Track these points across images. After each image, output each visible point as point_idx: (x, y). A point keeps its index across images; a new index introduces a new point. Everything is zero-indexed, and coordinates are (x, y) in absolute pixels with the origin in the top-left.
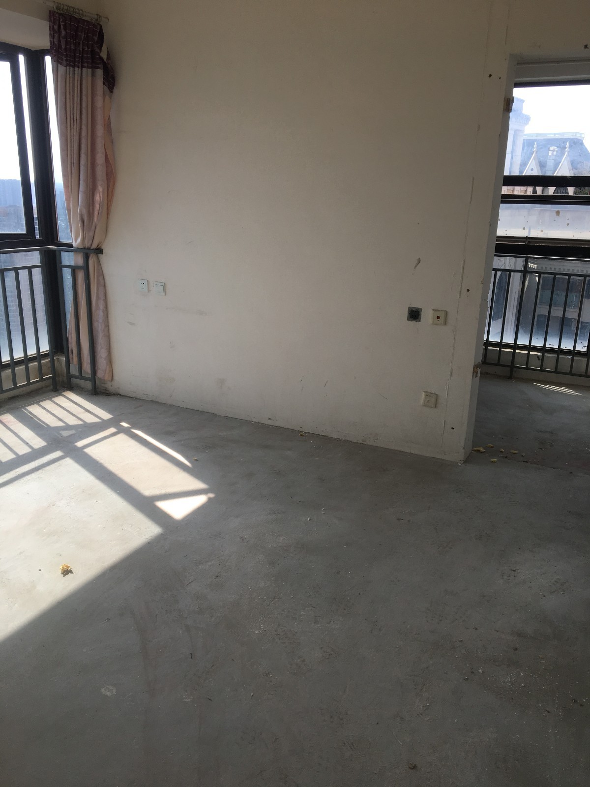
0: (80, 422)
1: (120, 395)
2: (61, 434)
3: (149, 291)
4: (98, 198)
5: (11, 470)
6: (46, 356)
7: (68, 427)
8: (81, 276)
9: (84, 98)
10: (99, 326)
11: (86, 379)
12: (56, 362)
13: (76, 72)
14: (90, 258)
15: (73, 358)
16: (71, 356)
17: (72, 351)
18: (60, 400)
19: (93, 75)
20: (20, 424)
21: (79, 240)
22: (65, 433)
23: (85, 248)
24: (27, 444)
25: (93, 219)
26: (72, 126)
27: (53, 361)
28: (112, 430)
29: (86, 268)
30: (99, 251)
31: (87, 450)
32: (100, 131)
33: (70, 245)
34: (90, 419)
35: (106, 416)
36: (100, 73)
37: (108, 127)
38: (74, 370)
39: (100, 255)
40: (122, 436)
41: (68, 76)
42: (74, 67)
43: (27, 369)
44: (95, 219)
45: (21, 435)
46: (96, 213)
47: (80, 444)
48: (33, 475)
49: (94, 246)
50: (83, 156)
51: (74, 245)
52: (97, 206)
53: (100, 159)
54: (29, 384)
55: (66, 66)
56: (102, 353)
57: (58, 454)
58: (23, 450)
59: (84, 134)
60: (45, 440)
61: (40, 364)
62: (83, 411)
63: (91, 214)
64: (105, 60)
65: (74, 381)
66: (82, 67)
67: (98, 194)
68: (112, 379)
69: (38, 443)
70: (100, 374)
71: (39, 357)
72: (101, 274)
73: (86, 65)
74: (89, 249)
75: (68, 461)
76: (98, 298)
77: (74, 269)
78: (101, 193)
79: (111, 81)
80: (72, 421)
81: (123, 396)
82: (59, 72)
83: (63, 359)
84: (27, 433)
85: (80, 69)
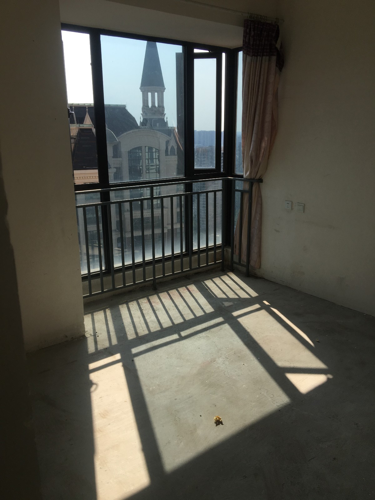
0: (237, 297)
1: (264, 279)
2: (223, 304)
3: (292, 209)
4: (263, 145)
5: (191, 327)
6: (219, 247)
7: (228, 299)
8: (246, 197)
9: (262, 77)
10: (254, 231)
11: (243, 265)
12: (225, 252)
13: (258, 60)
14: (254, 185)
15: (236, 251)
16: (235, 249)
17: (236, 246)
18: (225, 278)
19: (269, 60)
20: (200, 293)
21: (248, 173)
22: (227, 304)
23: (251, 179)
24: (202, 308)
25: (259, 159)
26: (252, 96)
27: (223, 251)
28: (257, 306)
29: (250, 192)
30: (260, 180)
31: (240, 320)
32: (270, 98)
33: (242, 176)
34: (243, 295)
35: (254, 294)
36: (274, 58)
37: (276, 96)
38: (236, 259)
39: (261, 184)
40: (263, 312)
41: (253, 63)
42: (257, 56)
43: (207, 255)
44: (260, 159)
45: (199, 301)
46: (261, 155)
47: (235, 314)
48: (203, 334)
49: (258, 177)
50: (257, 116)
51: (244, 176)
52: (263, 150)
53: (268, 118)
54: (208, 265)
55: (252, 56)
56: (254, 249)
57: (220, 319)
58: (199, 313)
59: (259, 101)
60: (213, 307)
61: (215, 252)
62: (239, 288)
63: (257, 156)
64: (279, 49)
65: (235, 265)
66: (263, 55)
67: (264, 142)
68: (260, 267)
69: (209, 309)
70: (252, 263)
71: (215, 247)
72: (260, 196)
73: (265, 54)
74: (254, 179)
75: (226, 326)
76: (256, 212)
77: (243, 192)
78: (266, 142)
79: (281, 64)
80: (232, 295)
81: (266, 280)
82: (247, 60)
83: (230, 250)
84: (203, 300)
85: (261, 57)
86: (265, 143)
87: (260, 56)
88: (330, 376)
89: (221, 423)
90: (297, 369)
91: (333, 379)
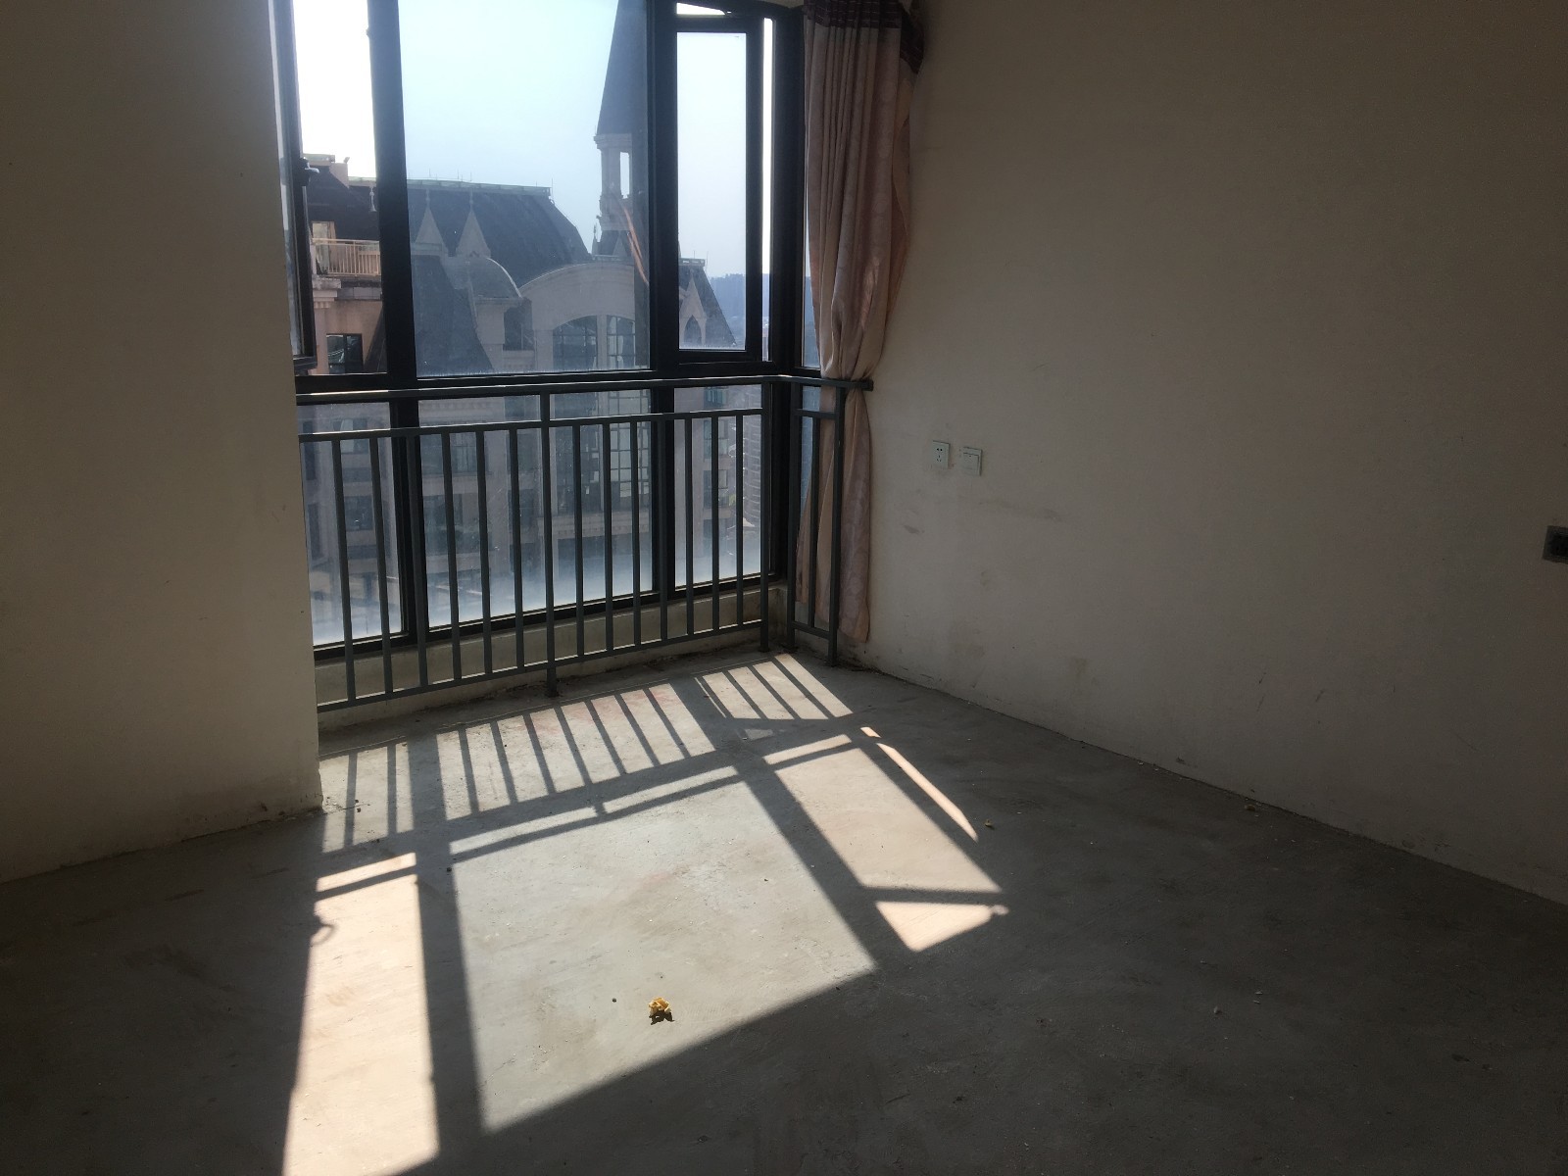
0: (789, 717)
1: (879, 671)
2: (745, 735)
3: (950, 465)
4: (870, 280)
5: (637, 789)
6: (753, 582)
7: (763, 722)
8: (829, 432)
9: (859, 85)
10: (852, 532)
11: (820, 634)
12: (771, 597)
13: (848, 35)
14: (848, 398)
15: (801, 592)
16: (798, 586)
17: (801, 575)
18: (768, 670)
19: (881, 40)
20: (683, 706)
21: (831, 362)
22: (754, 734)
23: (840, 379)
24: (680, 744)
25: (858, 321)
26: (833, 140)
27: (765, 594)
28: (843, 739)
29: (839, 416)
30: (866, 384)
31: (781, 773)
32: (885, 148)
33: (816, 373)
34: (808, 712)
35: (839, 708)
36: (894, 35)
37: (903, 140)
38: (801, 615)
39: (868, 393)
40: (857, 755)
41: (831, 44)
42: (844, 26)
43: (716, 604)
44: (863, 322)
45: (676, 726)
46: (865, 310)
47: (772, 758)
48: (670, 807)
49: (858, 374)
50: (848, 199)
51: (823, 373)
52: (868, 297)
53: (881, 203)
54: (717, 632)
55: (830, 25)
56: (852, 586)
57: (729, 771)
58: (669, 755)
59: (853, 154)
60: (713, 741)
61: (740, 597)
62: (801, 694)
63: (854, 312)
64: (907, 10)
65: (800, 635)
66: (860, 25)
67: (871, 273)
68: (868, 638)
69: (700, 744)
70: (845, 626)
71: (741, 583)
72: (866, 430)
73: (867, 21)
74: (847, 379)
75: (742, 789)
76: (855, 477)
77: (819, 419)
78: (877, 271)
79: (915, 51)
80: (774, 712)
81: (884, 674)
82: (816, 38)
83: (785, 590)
84: (687, 725)
85: (855, 31)
86: (874, 272)
87: (853, 27)
88: (1001, 910)
89: (669, 1017)
90: (913, 891)
91: (1006, 916)
